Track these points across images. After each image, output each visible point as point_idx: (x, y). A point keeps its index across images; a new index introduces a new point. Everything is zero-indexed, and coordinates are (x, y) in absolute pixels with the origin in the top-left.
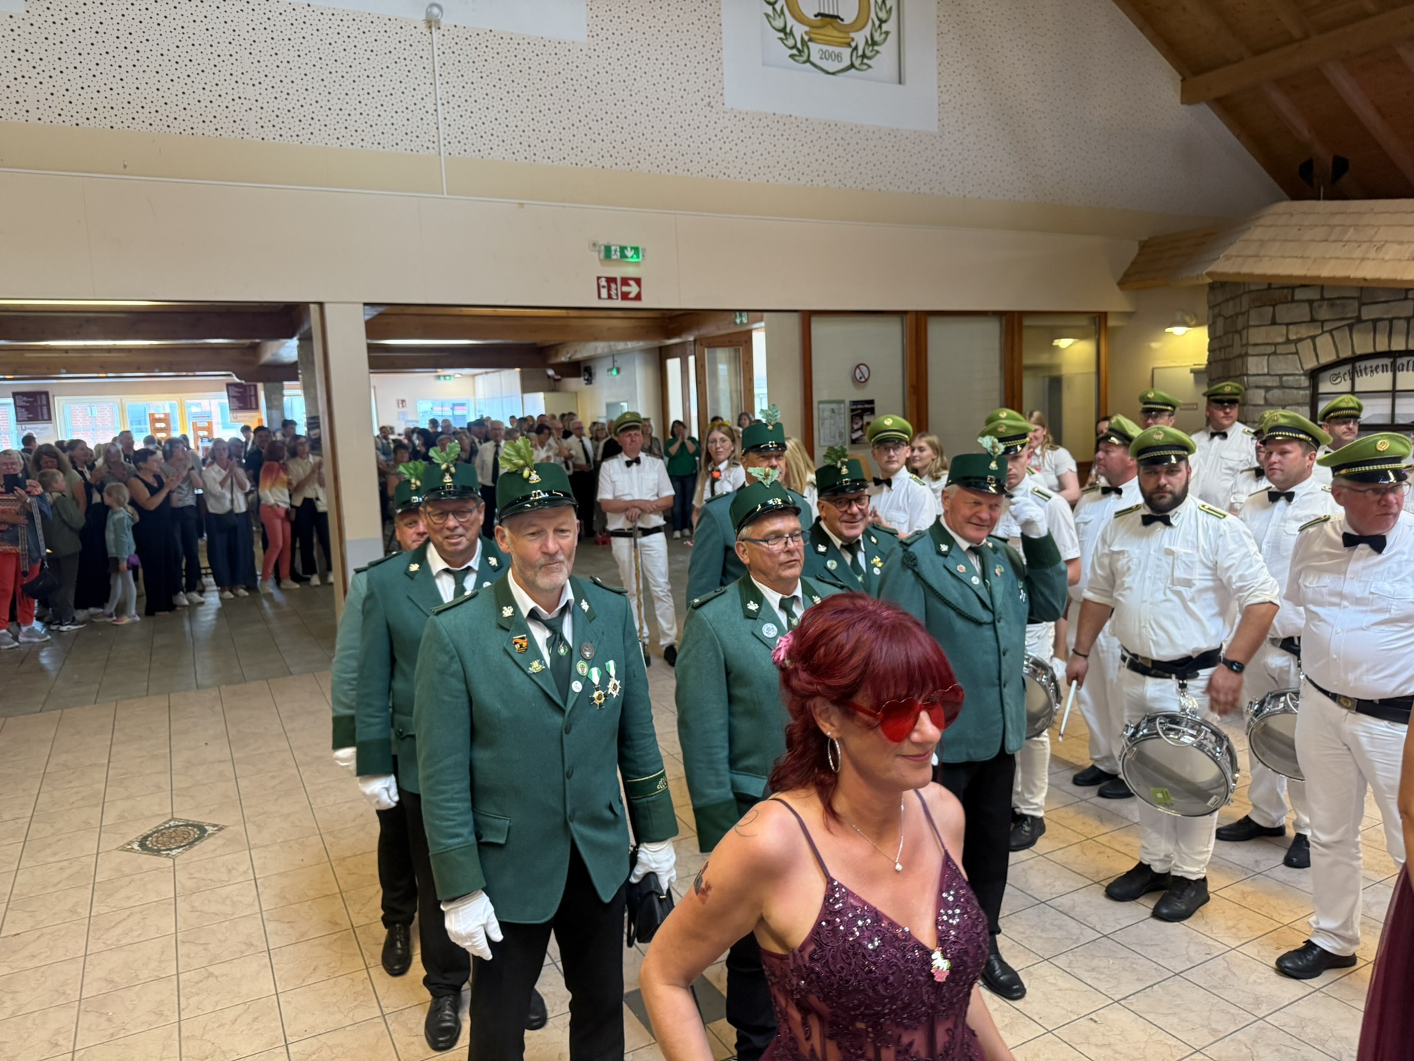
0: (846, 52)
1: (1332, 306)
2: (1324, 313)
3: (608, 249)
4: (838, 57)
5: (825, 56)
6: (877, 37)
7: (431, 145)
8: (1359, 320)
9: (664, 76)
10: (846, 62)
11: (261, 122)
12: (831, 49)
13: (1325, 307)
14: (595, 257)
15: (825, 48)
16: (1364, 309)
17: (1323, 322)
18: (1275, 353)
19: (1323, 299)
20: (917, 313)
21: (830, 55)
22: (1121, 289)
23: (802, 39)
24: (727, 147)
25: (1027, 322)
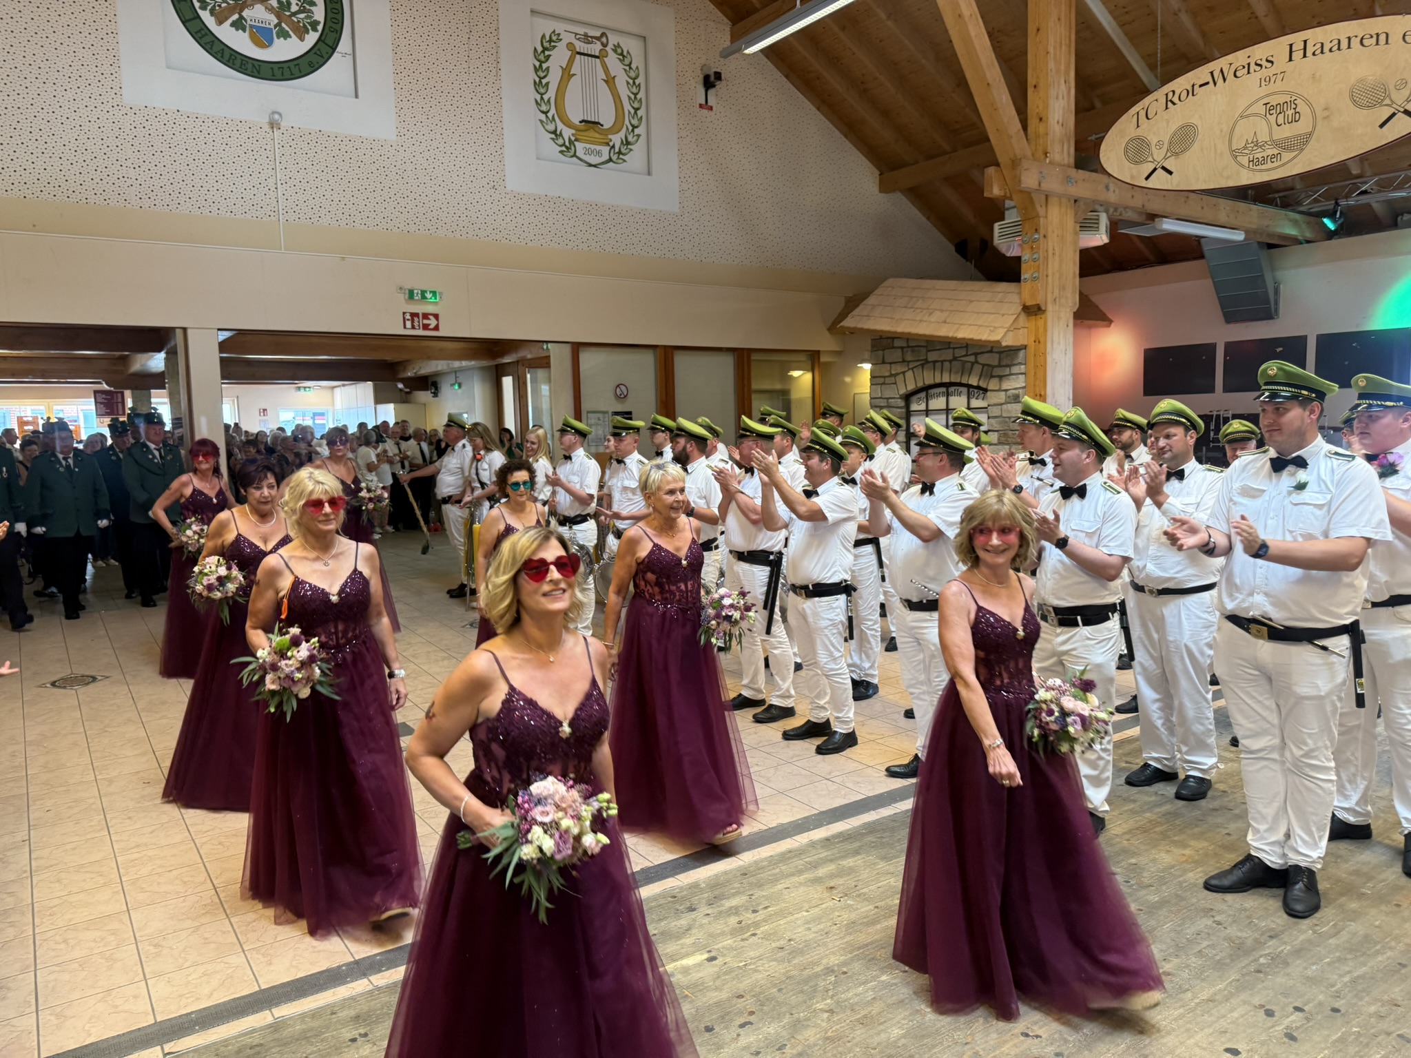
0: (606, 149)
1: (913, 351)
2: (909, 357)
3: (411, 292)
4: (599, 153)
5: (588, 152)
6: (630, 138)
7: (272, 214)
8: (927, 362)
9: (457, 166)
10: (606, 157)
11: (139, 195)
12: (593, 147)
13: (909, 353)
14: (402, 297)
15: (588, 146)
16: (929, 353)
17: (909, 362)
18: (884, 383)
19: (909, 347)
20: (665, 347)
21: (592, 152)
22: (831, 333)
23: (570, 139)
24: (509, 219)
25: (754, 357)
